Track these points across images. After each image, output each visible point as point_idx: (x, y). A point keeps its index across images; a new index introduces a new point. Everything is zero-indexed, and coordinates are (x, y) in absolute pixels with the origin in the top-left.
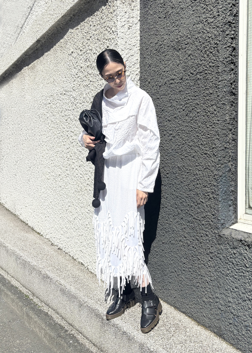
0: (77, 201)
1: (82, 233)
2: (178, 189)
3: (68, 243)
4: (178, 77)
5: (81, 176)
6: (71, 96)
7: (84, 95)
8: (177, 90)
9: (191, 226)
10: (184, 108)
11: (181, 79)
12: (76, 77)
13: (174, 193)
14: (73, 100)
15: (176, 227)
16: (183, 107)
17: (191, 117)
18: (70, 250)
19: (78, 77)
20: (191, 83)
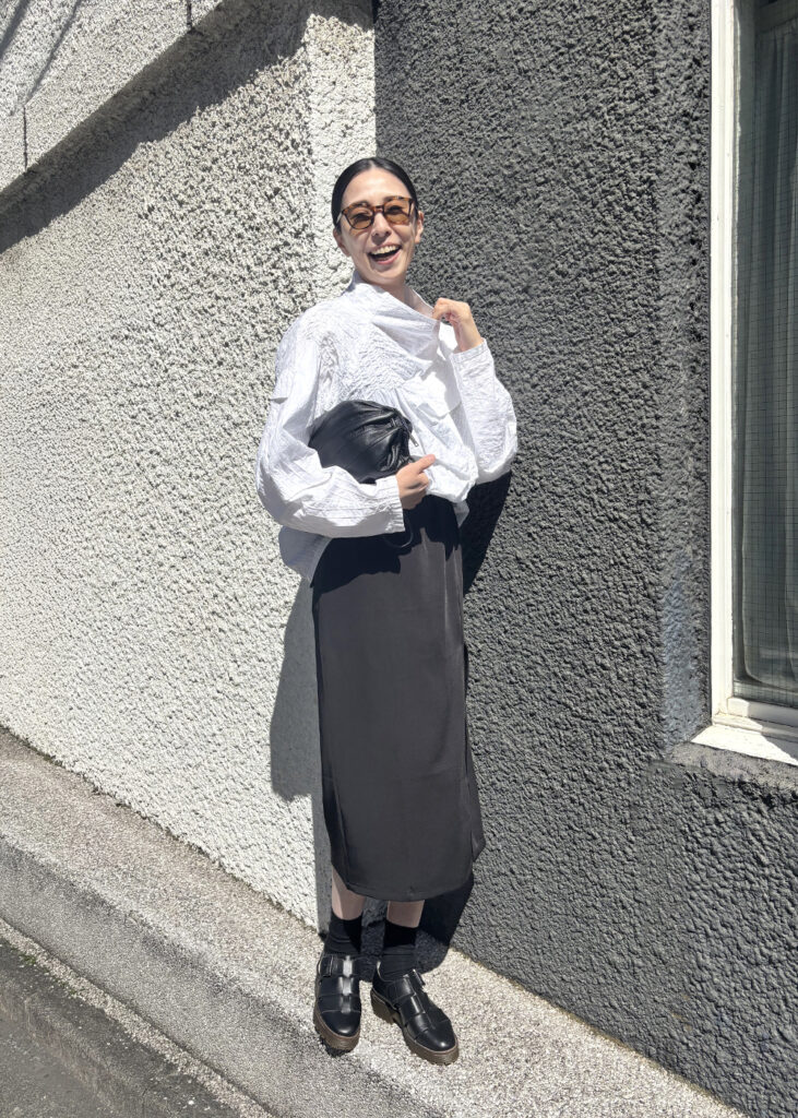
0: (176, 664)
1: (199, 760)
2: (517, 625)
3: (149, 789)
4: (514, 283)
5: (189, 586)
6: (151, 344)
7: (196, 340)
8: (509, 325)
9: (565, 737)
10: (535, 380)
11: (525, 290)
12: (165, 286)
13: (503, 637)
14: (155, 354)
15: (514, 741)
16: (532, 375)
17: (559, 408)
18: (159, 809)
19: (172, 286)
20: (557, 303)
